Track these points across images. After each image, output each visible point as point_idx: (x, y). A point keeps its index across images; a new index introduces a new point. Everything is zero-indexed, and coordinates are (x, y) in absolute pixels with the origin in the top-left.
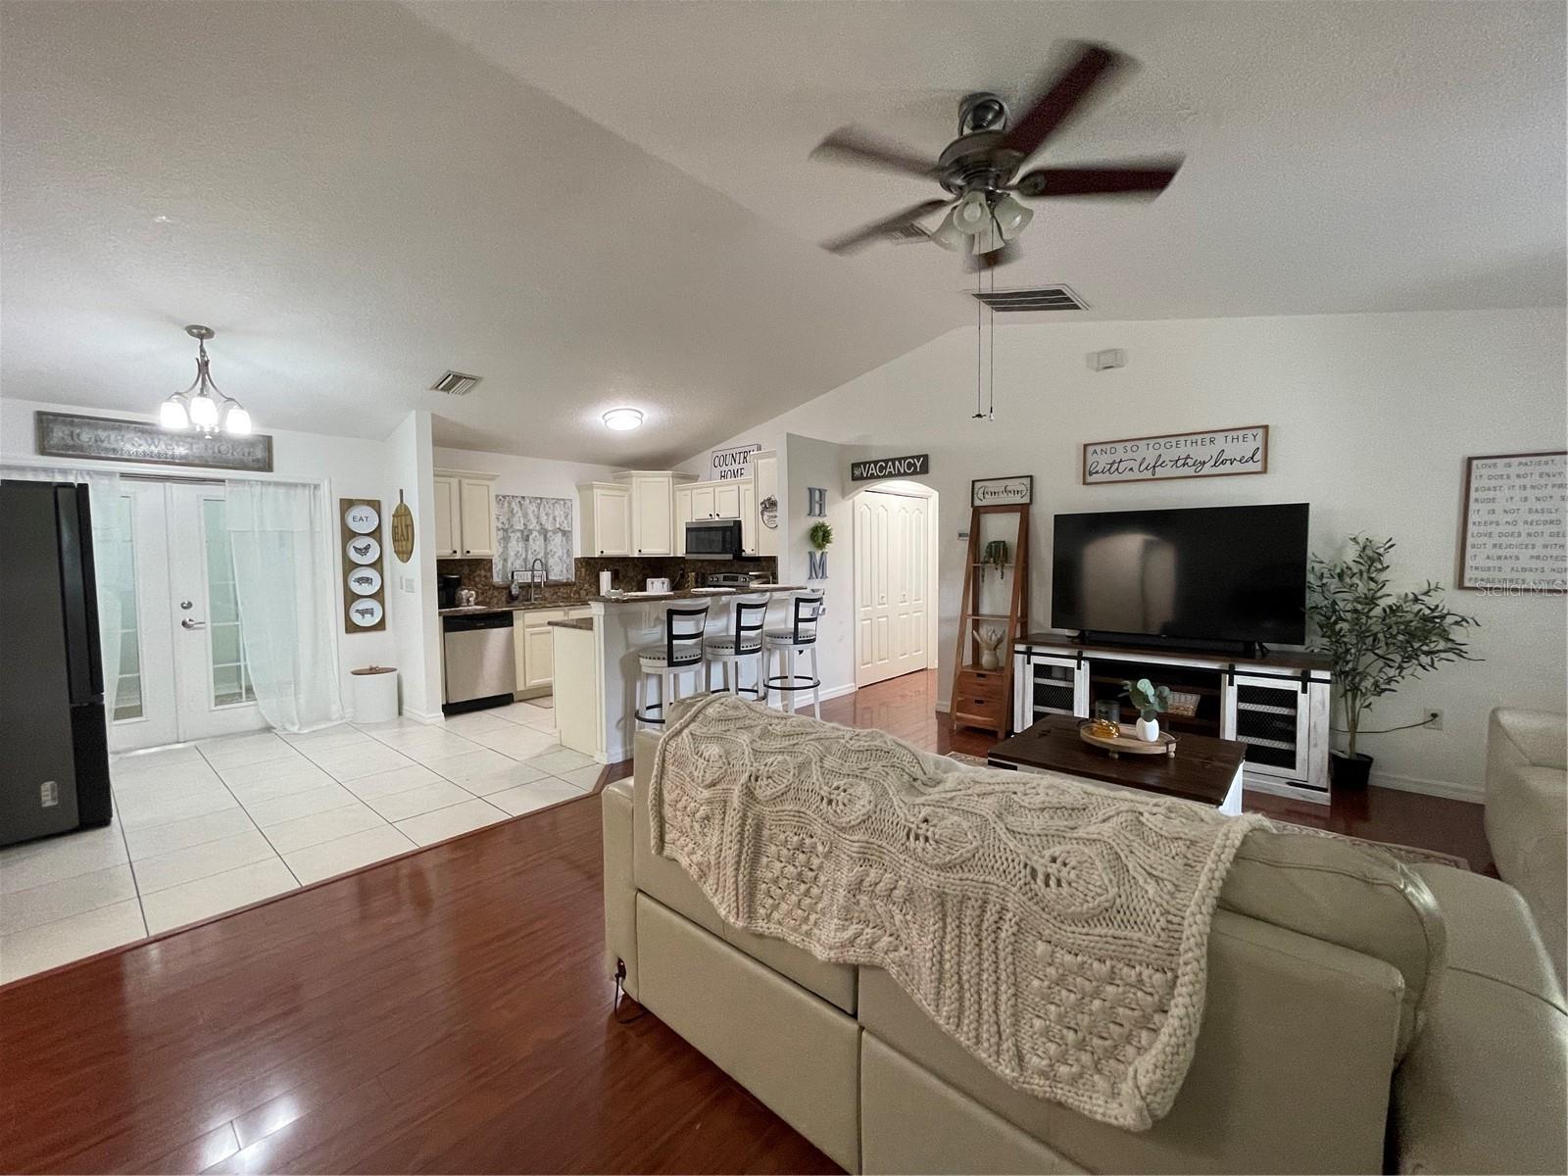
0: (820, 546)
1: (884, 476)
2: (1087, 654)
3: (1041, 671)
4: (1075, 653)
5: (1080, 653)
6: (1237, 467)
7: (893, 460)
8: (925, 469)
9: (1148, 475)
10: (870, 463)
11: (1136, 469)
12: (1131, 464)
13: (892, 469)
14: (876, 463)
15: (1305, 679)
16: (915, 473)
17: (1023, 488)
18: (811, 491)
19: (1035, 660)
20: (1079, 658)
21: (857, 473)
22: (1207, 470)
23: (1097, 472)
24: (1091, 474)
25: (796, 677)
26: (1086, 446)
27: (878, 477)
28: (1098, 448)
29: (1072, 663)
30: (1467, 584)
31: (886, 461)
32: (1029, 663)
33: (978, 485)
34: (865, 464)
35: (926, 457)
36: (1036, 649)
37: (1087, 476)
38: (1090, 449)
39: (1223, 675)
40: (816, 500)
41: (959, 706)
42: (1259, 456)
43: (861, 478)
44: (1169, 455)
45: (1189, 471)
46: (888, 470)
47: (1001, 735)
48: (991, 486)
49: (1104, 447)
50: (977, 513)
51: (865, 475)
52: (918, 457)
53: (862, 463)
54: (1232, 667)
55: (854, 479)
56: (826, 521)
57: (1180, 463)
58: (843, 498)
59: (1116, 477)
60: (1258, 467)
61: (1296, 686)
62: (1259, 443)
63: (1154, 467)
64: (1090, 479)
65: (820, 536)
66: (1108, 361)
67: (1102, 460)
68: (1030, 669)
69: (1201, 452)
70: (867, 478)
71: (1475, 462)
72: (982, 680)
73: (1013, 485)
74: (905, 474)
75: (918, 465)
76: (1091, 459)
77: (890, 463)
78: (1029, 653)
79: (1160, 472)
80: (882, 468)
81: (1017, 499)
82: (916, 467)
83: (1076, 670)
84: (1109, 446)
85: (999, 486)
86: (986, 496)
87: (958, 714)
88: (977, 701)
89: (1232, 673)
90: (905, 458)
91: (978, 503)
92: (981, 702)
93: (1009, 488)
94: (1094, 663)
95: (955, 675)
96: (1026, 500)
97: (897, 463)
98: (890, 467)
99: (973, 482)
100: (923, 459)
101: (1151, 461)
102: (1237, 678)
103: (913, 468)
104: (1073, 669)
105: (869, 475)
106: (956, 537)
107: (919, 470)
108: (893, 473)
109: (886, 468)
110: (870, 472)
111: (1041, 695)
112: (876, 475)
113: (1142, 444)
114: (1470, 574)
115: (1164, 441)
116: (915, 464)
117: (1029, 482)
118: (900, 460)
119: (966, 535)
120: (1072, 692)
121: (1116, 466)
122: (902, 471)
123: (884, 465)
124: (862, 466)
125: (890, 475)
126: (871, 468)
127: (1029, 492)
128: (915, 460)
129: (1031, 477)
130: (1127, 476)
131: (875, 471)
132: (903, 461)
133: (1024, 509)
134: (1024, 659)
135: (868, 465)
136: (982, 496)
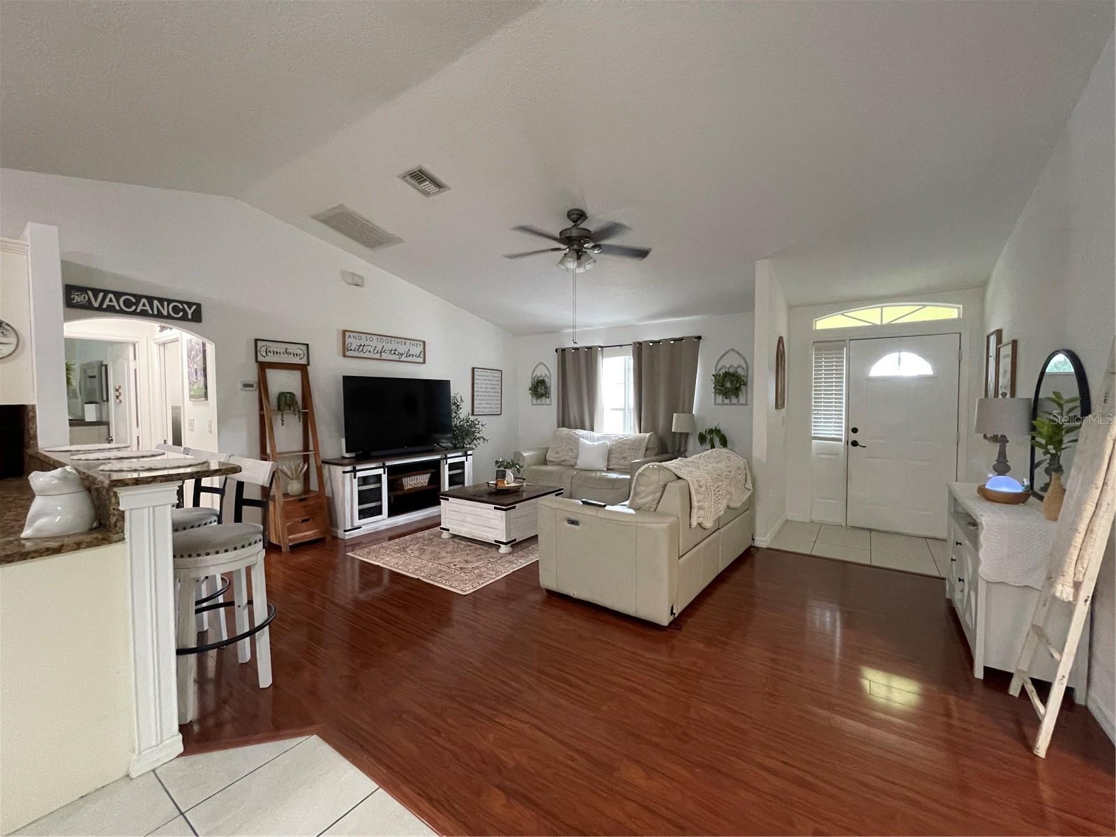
1: (134, 313)
2: (388, 464)
3: (361, 481)
4: (381, 464)
5: (384, 464)
6: (415, 359)
7: (150, 299)
8: (197, 317)
9: (378, 356)
10: (106, 292)
11: (372, 351)
12: (369, 348)
13: (148, 308)
14: (118, 295)
15: (466, 455)
16: (184, 318)
17: (299, 352)
19: (359, 474)
20: (383, 467)
21: (78, 298)
22: (403, 358)
23: (351, 350)
24: (347, 350)
26: (344, 331)
27: (121, 312)
28: (352, 335)
29: (380, 471)
30: (475, 413)
31: (138, 298)
32: (355, 478)
33: (260, 344)
34: (96, 292)
35: (199, 306)
36: (358, 468)
37: (345, 351)
38: (347, 334)
39: (442, 461)
41: (290, 530)
42: (422, 355)
43: (88, 307)
44: (388, 347)
45: (396, 358)
46: (140, 307)
48: (273, 347)
49: (355, 334)
50: (263, 367)
51: (96, 305)
52: (190, 305)
53: (92, 290)
54: (446, 456)
55: (71, 305)
57: (393, 352)
59: (362, 355)
60: (422, 360)
61: (463, 459)
62: (421, 349)
63: (381, 352)
64: (348, 353)
66: (357, 282)
67: (353, 342)
68: (355, 481)
69: (402, 349)
70: (100, 309)
71: (475, 370)
72: (304, 503)
73: (292, 348)
74: (169, 317)
75: (190, 312)
76: (348, 340)
77: (144, 300)
78: (354, 471)
79: (384, 356)
80: (128, 303)
81: (296, 360)
82: (186, 313)
83: (383, 475)
84: (358, 335)
85: (282, 347)
86: (269, 354)
87: (290, 537)
88: (303, 521)
89: (446, 458)
90: (169, 301)
91: (261, 359)
92: (307, 520)
93: (289, 351)
94: (389, 467)
96: (304, 362)
97: (156, 303)
98: (144, 305)
99: (256, 340)
100: (194, 307)
101: (379, 348)
102: (448, 460)
103: (181, 314)
104: (381, 475)
105: (105, 306)
106: (240, 386)
107: (190, 317)
108: (150, 312)
109: (137, 304)
110: (107, 302)
111: (363, 497)
112: (118, 308)
113: (375, 337)
114: (475, 409)
115: (385, 338)
116: (184, 310)
117: (305, 349)
118: (161, 300)
119: (251, 386)
120: (380, 489)
121: (362, 347)
122: (165, 313)
123: (134, 300)
124: (90, 293)
125: (144, 314)
126: (108, 299)
127: (306, 356)
128: (185, 306)
129: (307, 345)
130: (367, 355)
131: (115, 303)
132: (166, 303)
133: (303, 369)
134: (351, 476)
135: (101, 295)
136: (264, 354)
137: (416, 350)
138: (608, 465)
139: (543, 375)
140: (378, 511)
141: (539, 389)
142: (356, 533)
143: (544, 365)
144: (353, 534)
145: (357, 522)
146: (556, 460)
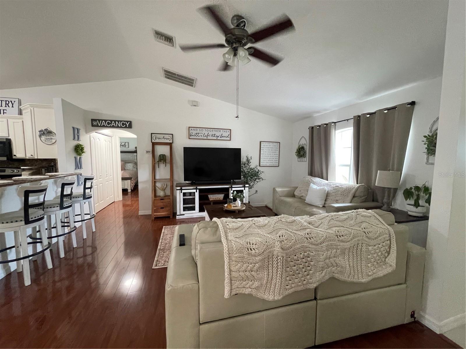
0: (80, 154)
1: (110, 127)
2: (198, 187)
3: (184, 194)
4: (195, 187)
5: (197, 187)
6: (225, 138)
7: (115, 121)
8: (130, 126)
9: (205, 138)
10: (102, 120)
11: (203, 136)
12: (201, 134)
13: (114, 125)
14: (106, 121)
15: (244, 187)
16: (126, 127)
17: (170, 138)
18: (73, 128)
19: (183, 191)
20: (196, 189)
21: (95, 123)
22: (219, 138)
23: (192, 136)
24: (191, 136)
25: (85, 214)
26: (189, 127)
27: (107, 127)
28: (193, 129)
29: (195, 191)
30: (261, 165)
31: (111, 121)
32: (181, 192)
33: (153, 135)
34: (99, 120)
35: (131, 122)
36: (183, 188)
37: (190, 136)
38: (190, 129)
39: (230, 188)
40: (76, 133)
41: (155, 211)
42: (229, 136)
43: (97, 126)
44: (210, 133)
45: (215, 138)
46: (112, 124)
47: (171, 217)
48: (158, 136)
49: (194, 129)
50: (154, 144)
51: (99, 125)
52: (127, 122)
55: (93, 125)
56: (80, 143)
57: (213, 136)
58: (86, 133)
59: (197, 137)
60: (229, 139)
61: (243, 189)
62: (229, 133)
63: (207, 136)
64: (190, 137)
65: (79, 150)
66: (195, 104)
67: (193, 132)
68: (182, 194)
69: (218, 134)
70: (101, 126)
71: (262, 142)
72: (162, 201)
73: (166, 136)
74: (121, 127)
75: (128, 125)
76: (191, 131)
77: (113, 122)
78: (181, 189)
79: (209, 138)
80: (108, 123)
81: (168, 141)
82: (126, 125)
83: (196, 192)
84: (195, 129)
85: (162, 136)
86: (156, 139)
87: (155, 214)
88: (161, 208)
90: (121, 121)
91: (153, 141)
92: (163, 208)
93: (165, 137)
94: (199, 189)
95: (152, 201)
96: (171, 142)
97: (117, 122)
98: (113, 124)
99: (152, 134)
100: (129, 122)
101: (206, 134)
102: (233, 188)
103: (125, 125)
104: (195, 192)
105: (102, 125)
106: (145, 152)
107: (128, 127)
108: (115, 126)
109: (111, 124)
110: (102, 124)
111: (185, 202)
112: (106, 126)
113: (204, 129)
114: (261, 163)
115: (209, 129)
116: (126, 124)
117: (172, 136)
118: (118, 121)
119: (150, 152)
120: (194, 199)
121: (197, 134)
122: (120, 126)
123: (110, 122)
124: (98, 121)
125: (113, 127)
126: (103, 123)
127: (172, 139)
128: (126, 122)
129: (172, 134)
130: (200, 137)
131: (105, 124)
132: (120, 122)
133: (170, 144)
134: (180, 191)
135: (101, 121)
136: (155, 139)
137: (226, 134)
138: (325, 204)
139: (304, 144)
140: (193, 209)
141: (301, 152)
142: (181, 217)
143: (304, 138)
144: (180, 217)
145: (182, 212)
146: (298, 195)
